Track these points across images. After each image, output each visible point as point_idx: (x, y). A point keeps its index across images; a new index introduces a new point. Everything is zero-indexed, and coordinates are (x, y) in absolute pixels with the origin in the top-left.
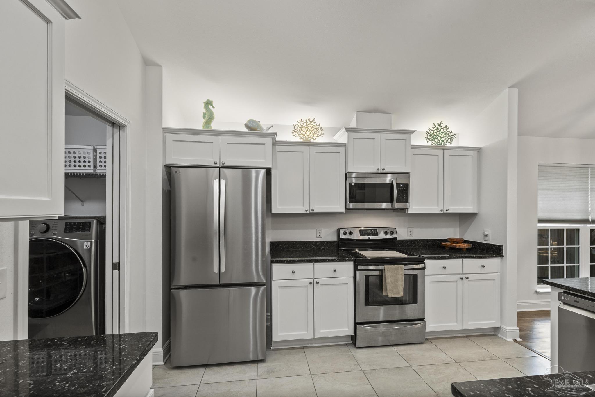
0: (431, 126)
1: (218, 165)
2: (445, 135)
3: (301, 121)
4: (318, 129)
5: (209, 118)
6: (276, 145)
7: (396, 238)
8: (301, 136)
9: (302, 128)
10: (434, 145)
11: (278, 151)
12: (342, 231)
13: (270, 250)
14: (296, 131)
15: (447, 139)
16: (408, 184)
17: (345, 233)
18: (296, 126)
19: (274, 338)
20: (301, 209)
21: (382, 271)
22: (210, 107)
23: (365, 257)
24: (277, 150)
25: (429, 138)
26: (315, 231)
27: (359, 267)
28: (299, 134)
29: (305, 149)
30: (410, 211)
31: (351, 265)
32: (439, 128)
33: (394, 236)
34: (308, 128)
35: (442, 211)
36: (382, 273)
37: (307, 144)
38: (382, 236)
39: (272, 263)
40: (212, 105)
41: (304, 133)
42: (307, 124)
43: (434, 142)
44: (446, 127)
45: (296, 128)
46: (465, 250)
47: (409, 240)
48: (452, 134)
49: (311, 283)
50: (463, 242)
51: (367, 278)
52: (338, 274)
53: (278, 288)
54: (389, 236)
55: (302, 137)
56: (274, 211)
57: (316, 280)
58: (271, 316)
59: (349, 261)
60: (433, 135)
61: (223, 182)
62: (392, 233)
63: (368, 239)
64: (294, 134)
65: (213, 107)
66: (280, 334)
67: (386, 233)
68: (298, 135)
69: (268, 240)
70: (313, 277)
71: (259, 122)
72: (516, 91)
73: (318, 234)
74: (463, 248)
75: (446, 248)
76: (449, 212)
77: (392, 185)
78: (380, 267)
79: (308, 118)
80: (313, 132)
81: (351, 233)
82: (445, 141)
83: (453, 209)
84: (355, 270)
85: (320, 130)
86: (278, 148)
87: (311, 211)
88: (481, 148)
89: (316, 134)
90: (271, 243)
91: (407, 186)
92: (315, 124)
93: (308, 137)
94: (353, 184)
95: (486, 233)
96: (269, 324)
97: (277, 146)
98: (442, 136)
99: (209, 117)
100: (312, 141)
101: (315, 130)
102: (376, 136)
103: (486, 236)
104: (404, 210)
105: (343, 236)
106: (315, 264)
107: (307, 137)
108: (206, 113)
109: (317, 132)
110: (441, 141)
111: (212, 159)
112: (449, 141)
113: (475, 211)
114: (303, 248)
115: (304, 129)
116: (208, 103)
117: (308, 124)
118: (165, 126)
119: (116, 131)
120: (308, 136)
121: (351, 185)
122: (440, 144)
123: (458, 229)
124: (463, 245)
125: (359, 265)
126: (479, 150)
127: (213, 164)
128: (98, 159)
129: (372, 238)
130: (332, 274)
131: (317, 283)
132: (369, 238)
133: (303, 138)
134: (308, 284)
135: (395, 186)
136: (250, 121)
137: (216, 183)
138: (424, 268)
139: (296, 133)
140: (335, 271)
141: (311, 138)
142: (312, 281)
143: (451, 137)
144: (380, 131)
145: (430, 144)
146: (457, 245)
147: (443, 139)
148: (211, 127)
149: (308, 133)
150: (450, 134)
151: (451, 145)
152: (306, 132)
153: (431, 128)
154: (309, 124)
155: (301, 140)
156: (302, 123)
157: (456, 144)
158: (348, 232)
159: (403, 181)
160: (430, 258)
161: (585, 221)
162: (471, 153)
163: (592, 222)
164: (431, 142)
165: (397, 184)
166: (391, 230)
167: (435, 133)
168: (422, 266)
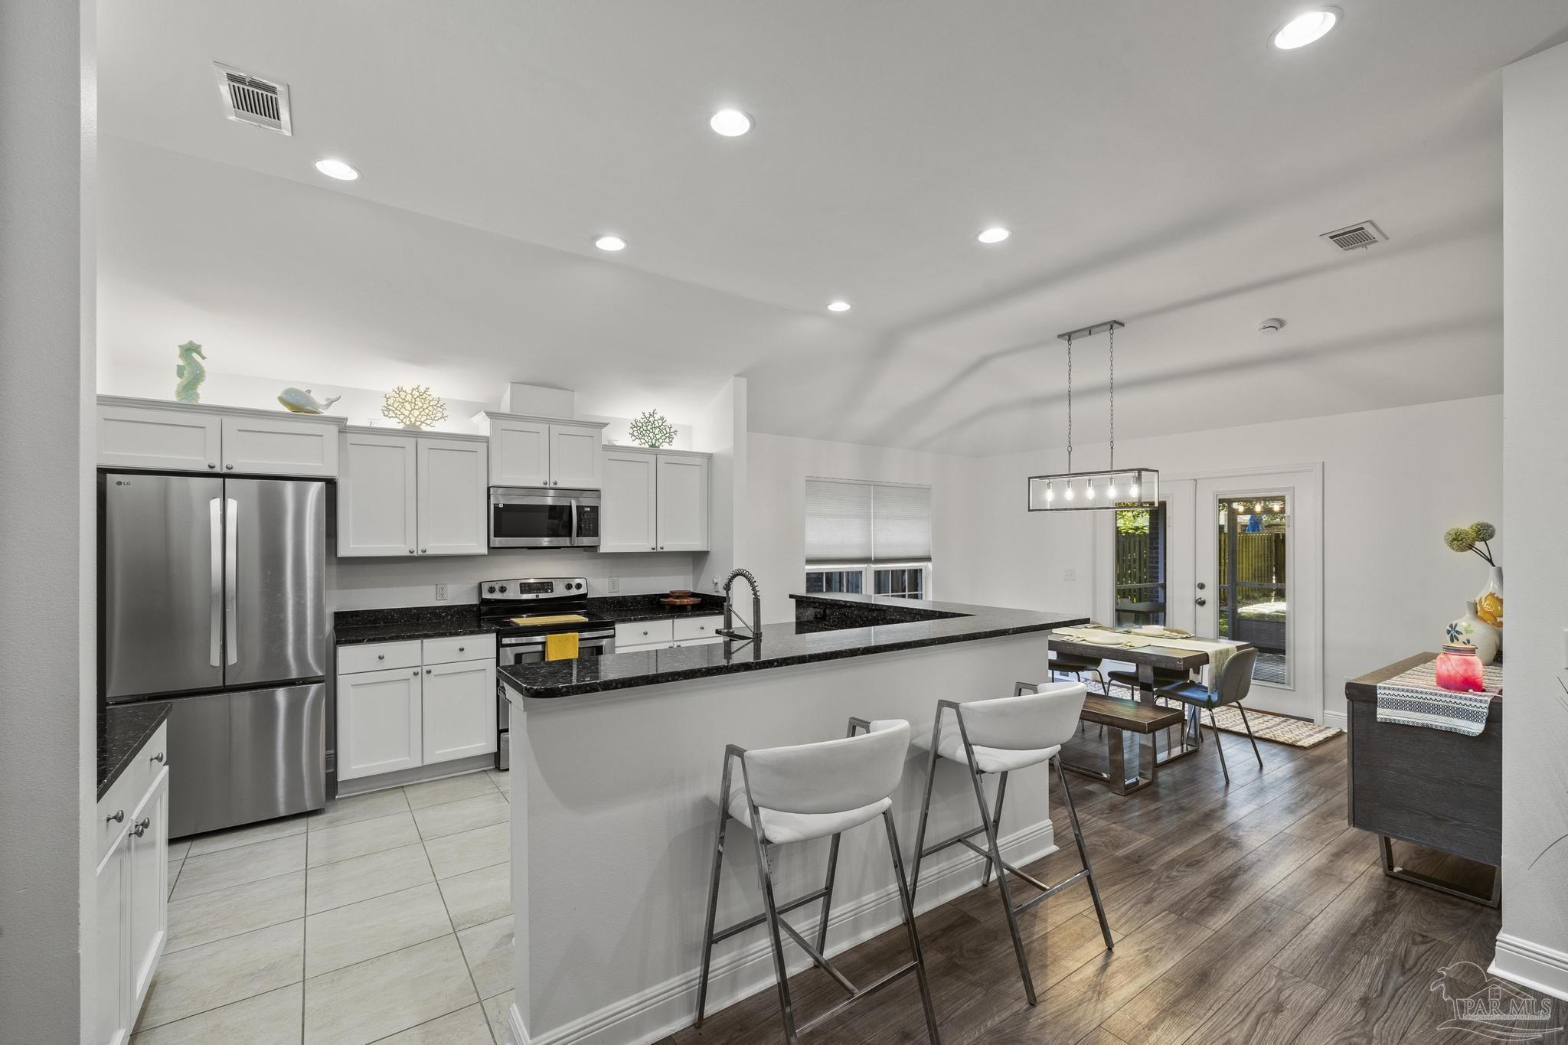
0: (639, 417)
1: (217, 470)
2: (660, 431)
3: (400, 390)
4: (435, 407)
5: (194, 378)
6: (346, 432)
7: (584, 594)
8: (402, 417)
9: (402, 403)
10: (643, 446)
11: (352, 444)
12: (485, 587)
13: (335, 628)
14: (390, 407)
15: (664, 437)
16: (597, 507)
17: (492, 590)
18: (389, 398)
19: (342, 776)
20: (400, 549)
21: (543, 644)
22: (195, 355)
23: (518, 625)
24: (349, 442)
25: (636, 434)
26: (434, 587)
27: (506, 641)
28: (396, 414)
29: (409, 443)
30: (603, 549)
31: (491, 638)
32: (651, 419)
33: (582, 591)
34: (414, 403)
35: (654, 549)
36: (544, 647)
37: (413, 433)
38: (560, 591)
39: (337, 644)
40: (199, 353)
41: (407, 413)
42: (413, 397)
43: (643, 441)
44: (662, 419)
45: (391, 401)
46: (689, 607)
47: (611, 598)
48: (671, 431)
49: (416, 674)
50: (690, 596)
51: (518, 658)
52: (466, 655)
53: (351, 687)
54: (572, 593)
55: (402, 420)
56: (343, 551)
57: (425, 669)
58: (336, 754)
59: (487, 632)
60: (641, 429)
61: (231, 503)
63: (535, 598)
64: (386, 413)
65: (204, 358)
66: (353, 768)
68: (394, 415)
69: (330, 610)
70: (420, 664)
71: (309, 391)
72: (743, 382)
73: (440, 594)
74: (687, 605)
75: (667, 607)
76: (665, 550)
77: (569, 507)
78: (539, 639)
79: (415, 386)
80: (427, 411)
81: (503, 590)
82: (661, 441)
83: (670, 545)
84: (499, 645)
85: (439, 409)
86: (351, 438)
87: (420, 553)
88: (712, 454)
89: (433, 417)
90: (336, 613)
91: (595, 510)
92: (430, 398)
93: (416, 421)
94: (501, 506)
95: (716, 581)
96: (332, 770)
97: (348, 435)
98: (657, 432)
99: (192, 376)
100: (424, 428)
101: (430, 408)
102: (542, 428)
103: (716, 584)
104: (594, 548)
105: (486, 595)
106: (425, 641)
107: (413, 420)
108: (186, 366)
109: (435, 412)
110: (654, 441)
111: (202, 459)
112: (667, 440)
113: (705, 549)
114: (408, 621)
115: (408, 407)
116: (190, 350)
117: (415, 397)
120: (416, 418)
121: (496, 507)
122: (653, 446)
123: (691, 577)
124: (685, 601)
125: (505, 637)
126: (709, 457)
127: (205, 469)
129: (542, 596)
130: (458, 656)
131: (429, 672)
132: (537, 596)
133: (404, 421)
134: (410, 675)
135: (572, 510)
136: (288, 392)
137: (216, 503)
138: (613, 636)
139: (391, 412)
140: (462, 650)
141: (422, 422)
142: (418, 670)
143: (669, 437)
144: (549, 421)
145: (636, 444)
146: (678, 601)
147: (658, 437)
148: (197, 396)
149: (416, 413)
150: (668, 430)
151: (673, 448)
152: (410, 412)
153: (638, 419)
154: (418, 397)
155: (401, 426)
156: (403, 394)
157: (677, 445)
158: (497, 587)
159: (587, 502)
160: (623, 621)
161: (867, 560)
162: (698, 461)
163: (878, 561)
164: (638, 441)
165: (577, 507)
166: (578, 581)
167: (645, 427)
168: (610, 632)
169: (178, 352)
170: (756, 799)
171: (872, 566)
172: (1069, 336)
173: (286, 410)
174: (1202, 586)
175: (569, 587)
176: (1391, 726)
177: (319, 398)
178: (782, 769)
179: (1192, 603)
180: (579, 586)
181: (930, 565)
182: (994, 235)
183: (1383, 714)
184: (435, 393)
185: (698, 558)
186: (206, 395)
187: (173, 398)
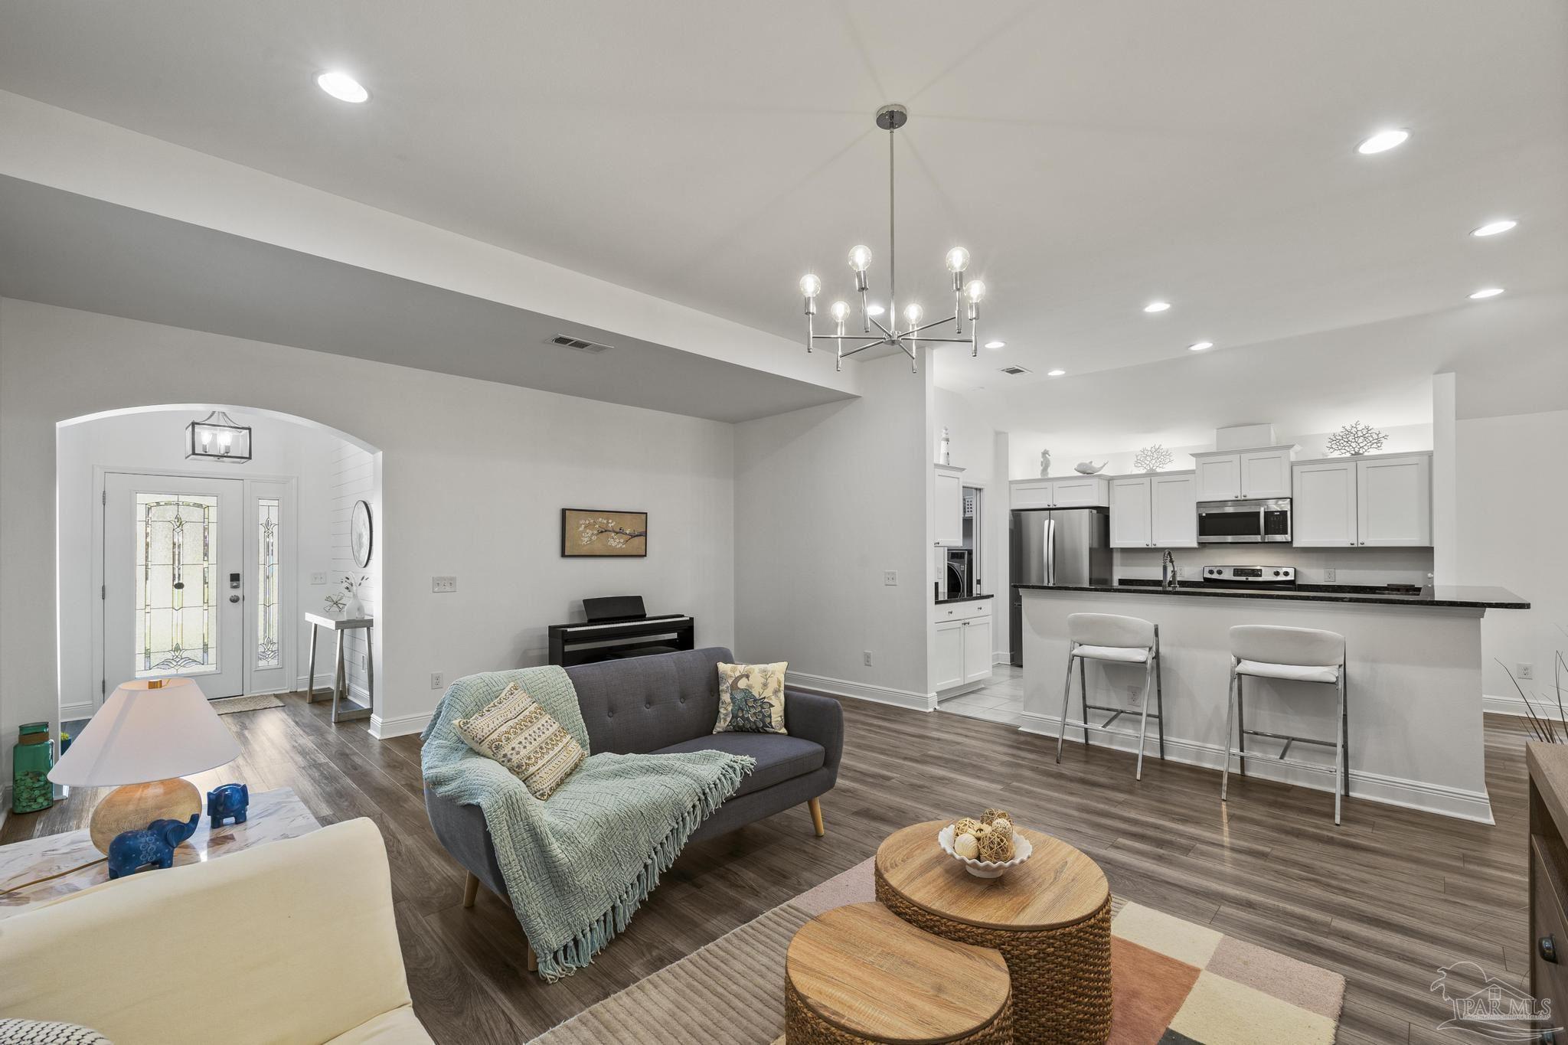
0: (1339, 430)
1: (1050, 507)
2: (1365, 438)
3: (1144, 449)
4: (1165, 456)
6: (1111, 481)
7: (1296, 580)
8: (1144, 466)
9: (1145, 457)
10: (1344, 456)
11: (1116, 486)
12: (1206, 570)
14: (1138, 462)
15: (1370, 444)
16: (1290, 511)
17: (1211, 572)
18: (1138, 455)
20: (1141, 544)
22: (1047, 455)
25: (1334, 446)
28: (1141, 464)
29: (1147, 480)
30: (1296, 545)
32: (1354, 431)
34: (1153, 456)
37: (1151, 474)
38: (1270, 576)
40: (1049, 454)
41: (1148, 463)
43: (1344, 451)
44: (1365, 428)
45: (1139, 458)
48: (1380, 436)
54: (1283, 577)
56: (1112, 544)
60: (1342, 441)
61: (1052, 522)
63: (1245, 579)
64: (1136, 466)
65: (1050, 456)
72: (1450, 378)
76: (1366, 545)
77: (1259, 513)
79: (1154, 445)
80: (1160, 459)
81: (1220, 572)
82: (1365, 448)
83: (1374, 541)
85: (1167, 457)
87: (1154, 546)
89: (1164, 462)
90: (1119, 579)
91: (1284, 513)
92: (1163, 451)
93: (1153, 466)
94: (1204, 515)
97: (1115, 481)
98: (1360, 440)
99: (1046, 465)
100: (1159, 470)
101: (1162, 457)
102: (1235, 458)
104: (1285, 543)
105: (1209, 576)
107: (1151, 466)
108: (1044, 461)
109: (1165, 459)
110: (1357, 449)
111: (1045, 502)
113: (1426, 545)
115: (1149, 459)
116: (1045, 453)
117: (1153, 452)
118: (1010, 479)
119: (978, 492)
122: (1356, 453)
127: (1046, 507)
128: (967, 506)
129: (1252, 578)
133: (1146, 467)
135: (1262, 515)
136: (1079, 465)
137: (1047, 522)
139: (1138, 465)
141: (1156, 467)
144: (1240, 452)
145: (1335, 455)
147: (1363, 445)
148: (1048, 474)
149: (1154, 461)
150: (1374, 437)
151: (1378, 453)
152: (1150, 461)
153: (1338, 433)
154: (1155, 451)
155: (1144, 471)
156: (1146, 452)
157: (1389, 449)
158: (1215, 571)
159: (1275, 507)
162: (1414, 460)
164: (1338, 452)
165: (1265, 512)
166: (1285, 570)
167: (1346, 438)
169: (1041, 455)
173: (1081, 474)
175: (1277, 574)
177: (1096, 465)
180: (1286, 574)
184: (1164, 447)
186: (1052, 473)
187: (1040, 477)
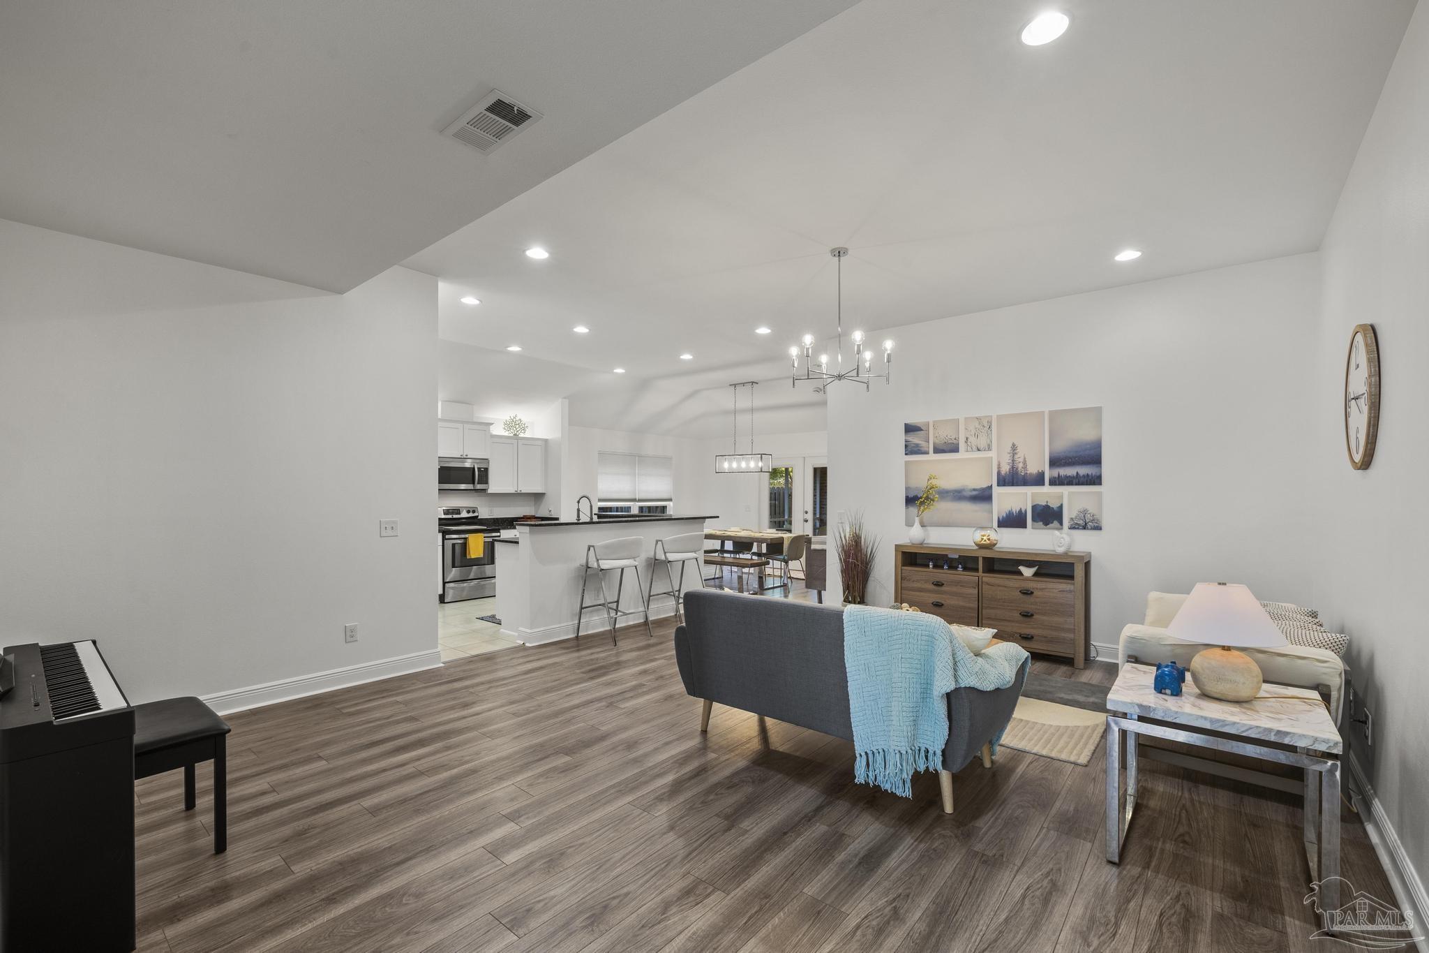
0: (508, 418)
2: (519, 426)
7: (478, 516)
10: (510, 435)
16: (487, 468)
21: (466, 539)
23: (453, 530)
25: (506, 428)
27: (447, 537)
30: (489, 491)
32: (514, 420)
33: (476, 514)
35: (516, 491)
36: (466, 541)
38: (464, 514)
43: (510, 432)
47: (490, 519)
48: (525, 426)
50: (534, 518)
51: (454, 545)
54: (471, 515)
62: (474, 512)
67: (468, 512)
72: (567, 402)
76: (522, 492)
77: (474, 468)
78: (463, 536)
83: (525, 489)
84: (445, 538)
88: (547, 440)
91: (486, 470)
94: (445, 467)
95: (550, 509)
98: (517, 427)
102: (460, 426)
103: (550, 511)
104: (484, 490)
113: (543, 492)
121: (442, 468)
122: (515, 435)
123: (533, 508)
125: (447, 535)
126: (546, 441)
129: (455, 516)
135: (476, 470)
138: (500, 536)
143: (523, 430)
144: (463, 422)
145: (506, 434)
151: (525, 436)
153: (508, 420)
157: (528, 435)
159: (483, 466)
160: (504, 529)
161: (634, 500)
162: (539, 443)
163: (640, 500)
164: (507, 432)
165: (479, 468)
166: (474, 508)
167: (513, 424)
168: (498, 534)
170: (598, 557)
171: (637, 503)
172: (735, 385)
174: (806, 513)
176: (815, 550)
178: (607, 547)
179: (802, 521)
181: (671, 503)
182: (687, 357)
183: (813, 547)
185: (538, 497)
